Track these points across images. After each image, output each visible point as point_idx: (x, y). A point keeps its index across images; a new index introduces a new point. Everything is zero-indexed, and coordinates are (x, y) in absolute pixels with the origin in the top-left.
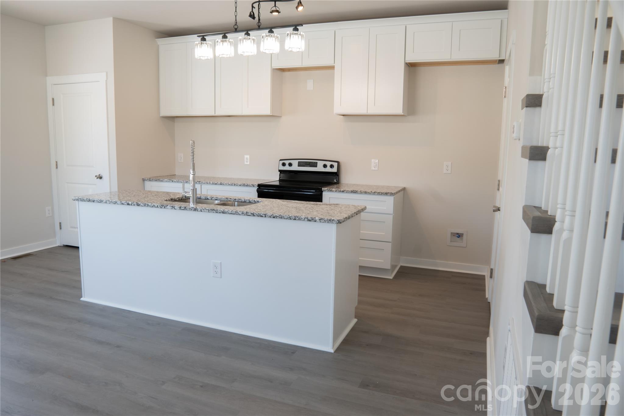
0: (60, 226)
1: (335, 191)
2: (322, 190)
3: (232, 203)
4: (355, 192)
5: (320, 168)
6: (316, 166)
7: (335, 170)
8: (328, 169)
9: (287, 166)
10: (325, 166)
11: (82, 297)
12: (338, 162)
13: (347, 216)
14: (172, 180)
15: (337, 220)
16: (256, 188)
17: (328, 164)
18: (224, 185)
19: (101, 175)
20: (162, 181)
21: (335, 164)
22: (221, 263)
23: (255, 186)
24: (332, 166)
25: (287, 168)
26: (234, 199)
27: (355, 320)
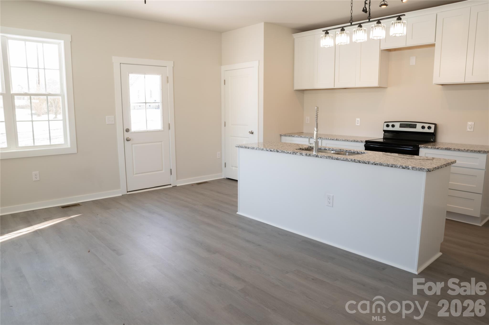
0: (225, 165)
1: (430, 148)
2: (419, 147)
3: (344, 153)
4: (449, 149)
5: (418, 129)
6: (415, 127)
7: (432, 131)
8: (426, 130)
9: (390, 127)
10: (423, 127)
11: (237, 212)
12: (435, 125)
13: (436, 166)
14: (301, 136)
15: (427, 169)
16: (364, 144)
17: (426, 126)
18: (339, 140)
19: (252, 131)
20: (293, 136)
21: (433, 126)
22: (333, 196)
23: (363, 142)
24: (429, 128)
25: (390, 128)
26: (346, 151)
27: (440, 254)
